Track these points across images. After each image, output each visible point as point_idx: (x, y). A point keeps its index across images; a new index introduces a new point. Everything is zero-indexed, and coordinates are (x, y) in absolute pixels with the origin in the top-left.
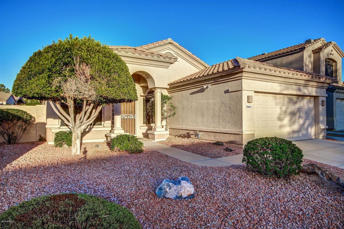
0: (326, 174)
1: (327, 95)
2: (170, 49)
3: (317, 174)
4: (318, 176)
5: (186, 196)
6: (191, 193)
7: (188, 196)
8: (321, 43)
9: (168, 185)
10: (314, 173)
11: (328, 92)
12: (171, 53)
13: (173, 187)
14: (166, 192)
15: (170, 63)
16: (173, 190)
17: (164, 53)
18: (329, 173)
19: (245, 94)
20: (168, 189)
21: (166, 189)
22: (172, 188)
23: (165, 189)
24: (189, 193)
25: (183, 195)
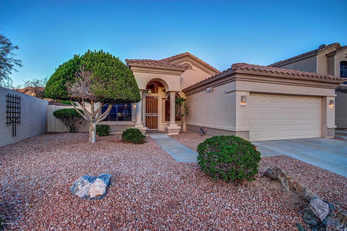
0: (290, 182)
1: (336, 95)
2: (188, 61)
3: (280, 182)
4: (281, 184)
5: (94, 197)
6: (100, 194)
7: (96, 197)
8: (336, 48)
9: (83, 182)
10: (276, 179)
11: (337, 92)
12: (188, 64)
13: (87, 184)
14: (78, 189)
15: (182, 71)
16: (85, 188)
17: (182, 64)
18: (294, 181)
19: (239, 95)
20: (80, 187)
21: (79, 186)
22: (85, 186)
23: (77, 185)
24: (98, 193)
25: (91, 194)
